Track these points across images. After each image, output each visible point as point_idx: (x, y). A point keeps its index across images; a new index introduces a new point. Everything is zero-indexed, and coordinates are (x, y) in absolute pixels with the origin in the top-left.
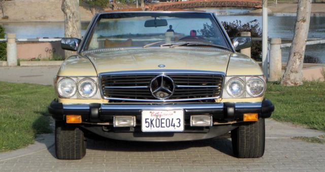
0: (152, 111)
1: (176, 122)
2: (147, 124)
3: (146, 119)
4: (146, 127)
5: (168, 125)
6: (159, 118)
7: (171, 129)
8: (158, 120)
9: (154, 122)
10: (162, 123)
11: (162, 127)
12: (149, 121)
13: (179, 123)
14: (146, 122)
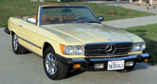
0: (112, 61)
1: (121, 66)
2: (110, 67)
3: (109, 65)
4: (109, 68)
5: (118, 67)
6: (115, 64)
7: (119, 68)
8: (114, 65)
9: (112, 66)
10: (116, 66)
11: (115, 68)
12: (111, 66)
13: (122, 66)
14: (109, 66)
